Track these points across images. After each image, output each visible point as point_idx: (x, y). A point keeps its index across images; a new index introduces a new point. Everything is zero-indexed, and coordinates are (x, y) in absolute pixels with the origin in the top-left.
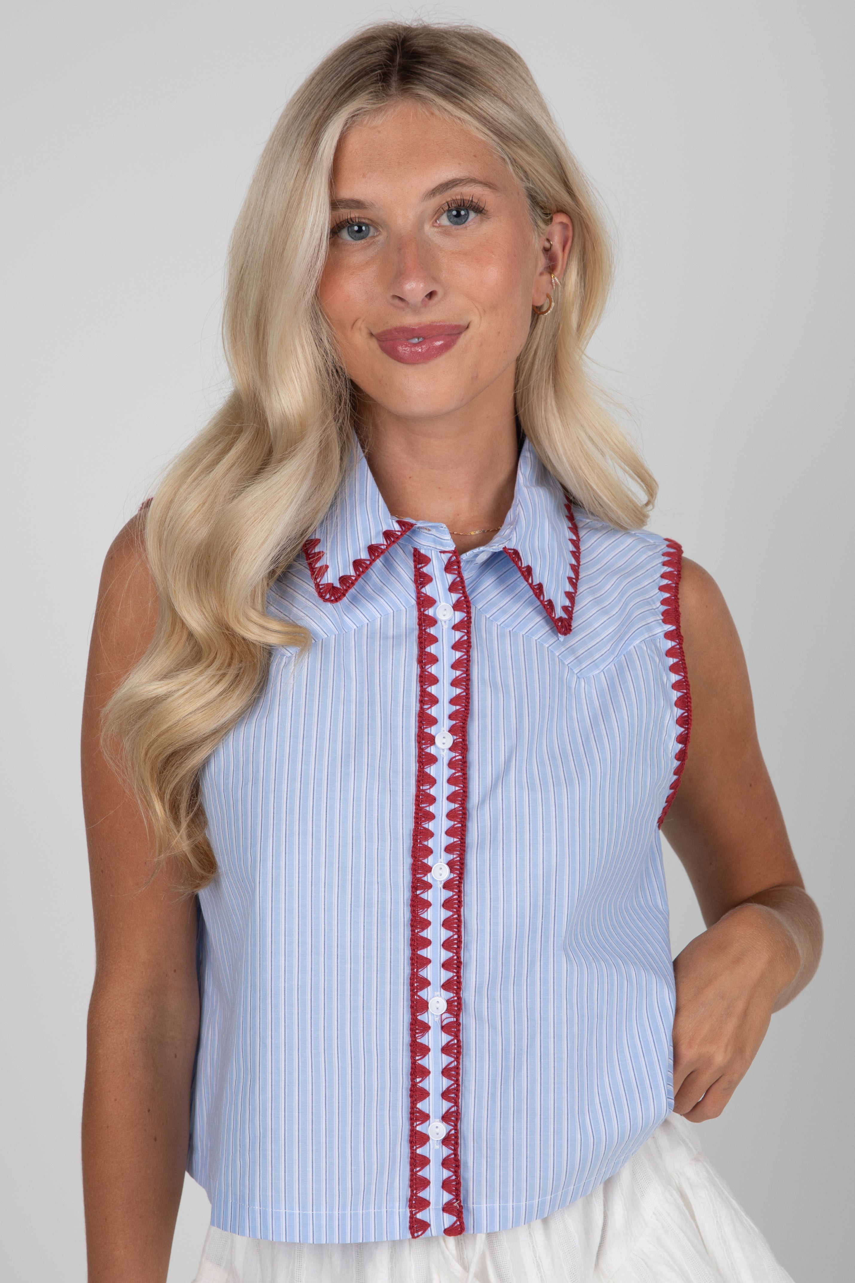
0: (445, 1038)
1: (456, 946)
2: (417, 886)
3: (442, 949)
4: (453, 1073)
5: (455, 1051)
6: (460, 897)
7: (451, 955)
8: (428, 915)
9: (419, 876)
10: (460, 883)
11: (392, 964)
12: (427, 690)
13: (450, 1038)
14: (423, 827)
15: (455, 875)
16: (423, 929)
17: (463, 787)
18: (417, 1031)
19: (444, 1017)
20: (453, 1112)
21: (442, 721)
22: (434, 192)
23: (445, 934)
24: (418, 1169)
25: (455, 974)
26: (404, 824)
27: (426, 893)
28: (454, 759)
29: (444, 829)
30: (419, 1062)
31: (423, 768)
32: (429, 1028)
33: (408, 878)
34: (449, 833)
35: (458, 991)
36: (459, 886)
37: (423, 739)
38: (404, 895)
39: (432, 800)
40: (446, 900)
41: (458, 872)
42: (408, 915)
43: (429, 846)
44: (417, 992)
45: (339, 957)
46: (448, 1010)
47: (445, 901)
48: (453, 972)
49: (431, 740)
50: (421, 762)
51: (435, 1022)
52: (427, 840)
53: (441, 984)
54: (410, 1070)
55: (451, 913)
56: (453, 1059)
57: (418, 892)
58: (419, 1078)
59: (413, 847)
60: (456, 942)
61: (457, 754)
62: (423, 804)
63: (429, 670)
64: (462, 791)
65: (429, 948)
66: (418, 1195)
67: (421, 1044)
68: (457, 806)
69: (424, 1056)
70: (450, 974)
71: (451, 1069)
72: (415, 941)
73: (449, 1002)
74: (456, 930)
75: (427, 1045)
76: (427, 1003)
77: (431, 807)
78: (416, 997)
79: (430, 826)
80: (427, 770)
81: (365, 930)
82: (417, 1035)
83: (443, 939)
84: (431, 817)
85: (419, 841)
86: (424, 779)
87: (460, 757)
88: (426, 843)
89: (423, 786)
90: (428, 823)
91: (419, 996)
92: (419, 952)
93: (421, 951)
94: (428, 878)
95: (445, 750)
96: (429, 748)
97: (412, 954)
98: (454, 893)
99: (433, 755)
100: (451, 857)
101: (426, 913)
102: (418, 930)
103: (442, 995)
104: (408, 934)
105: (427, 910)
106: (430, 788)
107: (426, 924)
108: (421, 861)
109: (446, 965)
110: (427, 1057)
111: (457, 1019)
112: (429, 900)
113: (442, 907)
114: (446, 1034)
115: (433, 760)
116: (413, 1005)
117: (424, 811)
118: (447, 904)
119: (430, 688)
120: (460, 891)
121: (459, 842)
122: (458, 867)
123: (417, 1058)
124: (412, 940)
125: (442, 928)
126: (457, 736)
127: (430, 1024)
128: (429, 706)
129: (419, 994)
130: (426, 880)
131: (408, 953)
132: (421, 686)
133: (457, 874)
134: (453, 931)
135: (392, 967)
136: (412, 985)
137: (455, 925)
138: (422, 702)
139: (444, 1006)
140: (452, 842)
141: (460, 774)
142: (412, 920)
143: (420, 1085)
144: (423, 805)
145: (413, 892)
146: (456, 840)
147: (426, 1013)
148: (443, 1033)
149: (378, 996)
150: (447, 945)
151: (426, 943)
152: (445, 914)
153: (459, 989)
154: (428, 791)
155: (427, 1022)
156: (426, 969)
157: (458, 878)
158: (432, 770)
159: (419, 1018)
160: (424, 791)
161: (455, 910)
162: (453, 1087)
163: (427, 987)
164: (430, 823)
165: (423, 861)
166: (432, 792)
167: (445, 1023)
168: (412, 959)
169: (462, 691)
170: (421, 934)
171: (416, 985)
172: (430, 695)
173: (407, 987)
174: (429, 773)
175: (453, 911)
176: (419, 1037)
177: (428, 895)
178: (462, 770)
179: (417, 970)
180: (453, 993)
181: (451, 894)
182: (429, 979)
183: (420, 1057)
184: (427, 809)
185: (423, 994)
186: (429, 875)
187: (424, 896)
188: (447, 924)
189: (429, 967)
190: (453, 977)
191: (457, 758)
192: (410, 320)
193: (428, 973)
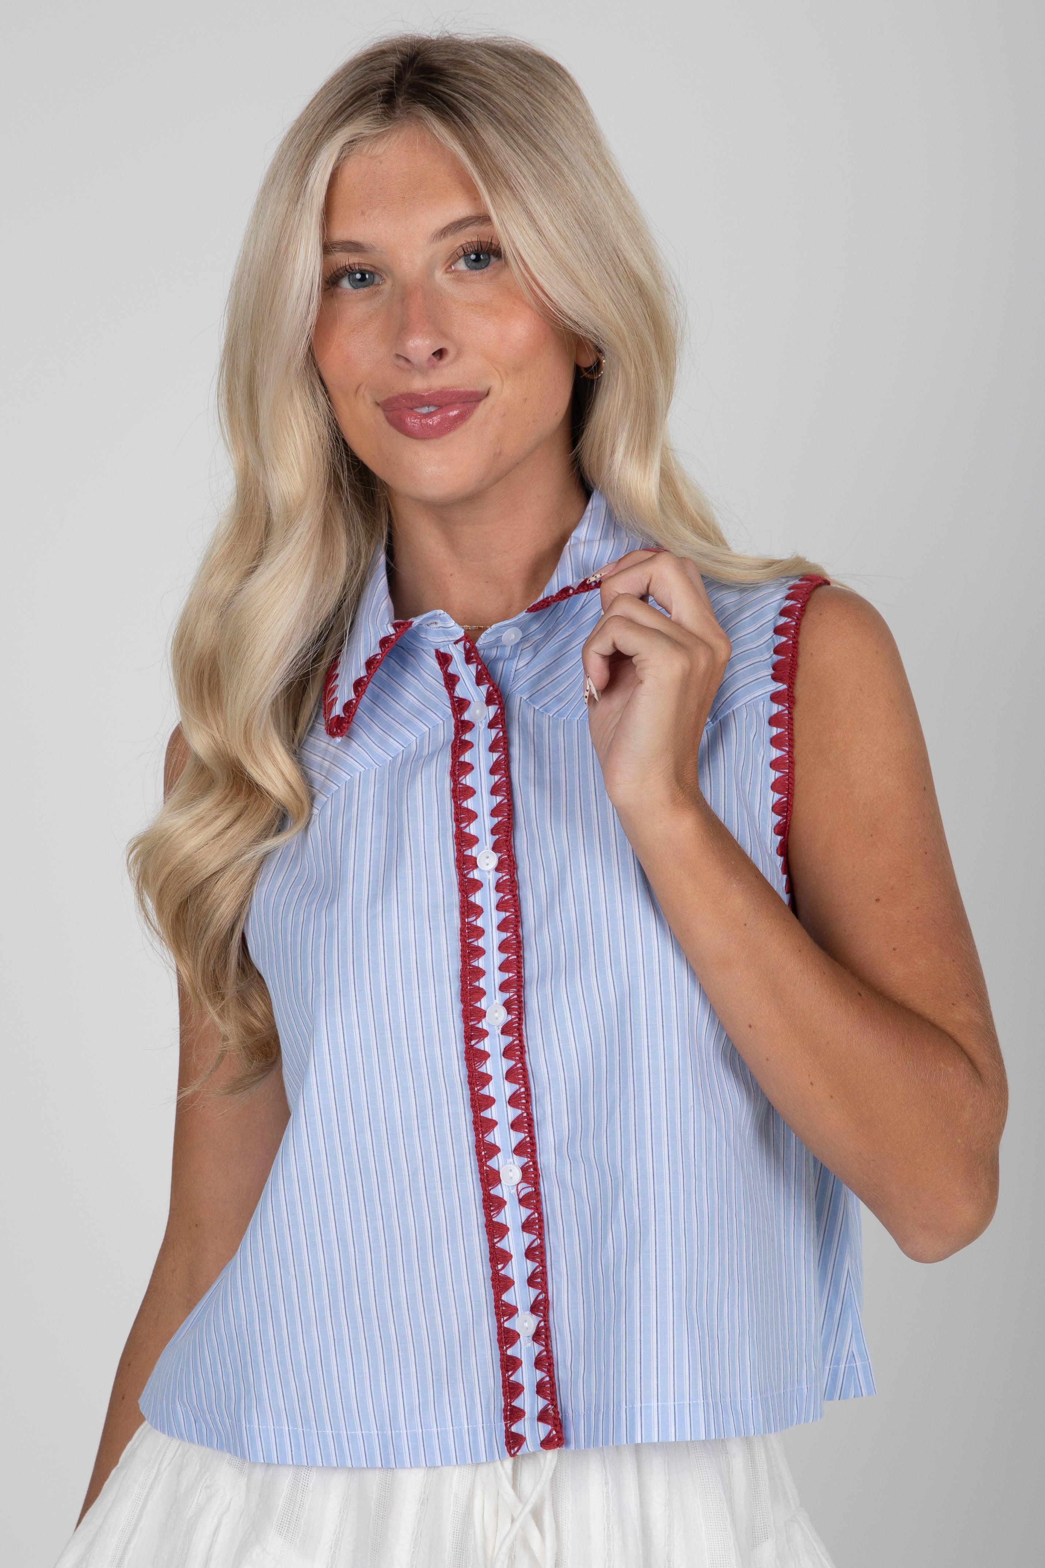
0: (524, 1213)
1: (524, 1101)
2: (471, 1035)
3: (509, 1107)
4: (537, 1253)
5: (537, 1227)
6: (521, 1041)
7: (519, 1112)
8: (488, 1068)
9: (472, 1023)
10: (520, 1024)
11: (452, 1133)
12: (463, 805)
13: (530, 1212)
14: (473, 966)
15: (513, 1017)
16: (483, 1086)
17: (514, 912)
18: (492, 1209)
19: (520, 1187)
20: (541, 1300)
21: (484, 838)
22: (445, 232)
23: (509, 1089)
24: (510, 1373)
25: (526, 1135)
26: (450, 965)
27: (482, 1042)
28: (501, 880)
29: (497, 963)
30: (498, 1245)
31: (467, 897)
32: (505, 1203)
33: (460, 1027)
34: (503, 967)
35: (533, 1156)
36: (519, 1029)
37: (464, 864)
38: (456, 1047)
39: (479, 932)
40: (506, 1047)
41: (517, 1013)
42: (464, 1072)
43: (481, 986)
44: (486, 1161)
45: (388, 1132)
46: (525, 1178)
47: (505, 1049)
48: (524, 1132)
49: (472, 863)
50: (464, 891)
51: (511, 1195)
52: (478, 979)
53: (513, 1149)
54: (489, 1255)
55: (514, 1062)
56: (535, 1237)
57: (473, 1042)
58: (500, 1264)
59: (462, 990)
60: (523, 1096)
61: (504, 874)
62: (470, 938)
63: (464, 782)
64: (513, 916)
65: (493, 1107)
66: (512, 1404)
67: (498, 1223)
68: (509, 934)
69: (503, 1237)
70: (522, 1136)
71: (535, 1249)
72: (476, 1101)
73: (524, 1169)
74: (521, 1082)
75: (505, 1223)
76: (498, 1173)
77: (480, 941)
78: (485, 1168)
79: (481, 963)
80: (472, 899)
81: (417, 1096)
82: (492, 1214)
83: (508, 1094)
84: (480, 952)
85: (468, 982)
86: (469, 909)
87: (508, 877)
88: (477, 984)
89: (468, 918)
90: (478, 960)
91: (488, 1167)
92: (482, 1114)
93: (484, 1112)
94: (484, 1025)
95: (491, 872)
96: (471, 873)
97: (474, 1117)
98: (514, 1038)
99: (477, 881)
100: (507, 996)
101: (484, 1066)
102: (478, 1088)
103: (516, 1162)
104: (467, 1093)
105: (485, 1062)
106: (476, 920)
107: (486, 1079)
108: (472, 1005)
109: (515, 1125)
110: (506, 1237)
111: (535, 1188)
112: (487, 1050)
113: (502, 1057)
114: (524, 1208)
115: (476, 885)
116: (482, 1177)
117: (472, 947)
118: (508, 1053)
119: (465, 802)
120: (521, 1035)
121: (516, 977)
122: (516, 1007)
123: (496, 1240)
124: (472, 1100)
125: (506, 1082)
126: (501, 853)
127: (505, 1199)
128: (467, 823)
129: (488, 1164)
130: (481, 1027)
131: (470, 1116)
132: (455, 803)
133: (515, 1015)
134: (519, 1084)
135: (453, 1136)
136: (478, 1154)
137: (521, 1076)
138: (458, 820)
139: (517, 1175)
140: (507, 977)
141: (509, 897)
142: (469, 1077)
143: (502, 1272)
144: (470, 940)
145: (466, 1043)
146: (511, 975)
147: (499, 1186)
148: (521, 1207)
149: (441, 1172)
150: (513, 1101)
151: (489, 1101)
152: (507, 1064)
153: (534, 1151)
154: (474, 923)
155: (501, 1196)
156: (492, 1133)
157: (517, 1020)
158: (477, 898)
159: (492, 1192)
160: (469, 923)
161: (517, 1058)
162: (538, 1270)
163: (496, 1154)
164: (480, 960)
165: (475, 1005)
166: (480, 923)
167: (522, 1195)
168: (475, 1123)
169: (503, 798)
170: (481, 1092)
171: (483, 1153)
172: (468, 811)
173: (474, 1157)
174: (474, 902)
175: (515, 1060)
176: (495, 1215)
177: (485, 1045)
178: (510, 891)
179: (482, 1135)
180: (528, 1157)
181: (511, 1039)
182: (497, 1144)
183: (498, 1239)
184: (475, 943)
185: (493, 1163)
186: (483, 1020)
187: (480, 1046)
188: (510, 1076)
189: (495, 1129)
190: (525, 1138)
191: (505, 878)
192: (419, 384)
193: (496, 1137)
